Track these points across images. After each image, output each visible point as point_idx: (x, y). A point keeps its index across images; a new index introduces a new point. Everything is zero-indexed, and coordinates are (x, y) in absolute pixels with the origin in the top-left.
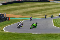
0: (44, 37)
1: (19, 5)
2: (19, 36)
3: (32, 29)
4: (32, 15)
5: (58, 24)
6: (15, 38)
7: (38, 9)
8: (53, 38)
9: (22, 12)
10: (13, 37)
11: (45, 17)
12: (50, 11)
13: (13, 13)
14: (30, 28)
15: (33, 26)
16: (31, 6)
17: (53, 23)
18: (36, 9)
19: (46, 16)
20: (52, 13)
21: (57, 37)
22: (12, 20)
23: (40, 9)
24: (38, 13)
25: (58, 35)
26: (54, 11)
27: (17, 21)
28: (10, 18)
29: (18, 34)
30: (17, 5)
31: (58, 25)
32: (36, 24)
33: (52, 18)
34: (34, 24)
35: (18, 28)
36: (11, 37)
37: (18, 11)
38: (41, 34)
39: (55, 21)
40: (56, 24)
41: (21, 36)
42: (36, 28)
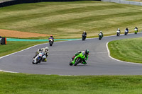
0: (88, 84)
1: (29, 9)
2: (28, 80)
3: (75, 65)
4: (58, 31)
5: (121, 54)
6: (19, 85)
7: (74, 17)
8: (109, 85)
9: (35, 24)
10: (13, 83)
12: (102, 21)
13: (15, 27)
16: (57, 12)
17: (109, 51)
18: (67, 19)
20: (106, 28)
21: (119, 83)
23: (78, 17)
24: (73, 28)
25: (121, 79)
26: (112, 21)
27: (24, 45)
28: (7, 39)
29: (25, 77)
30: (23, 9)
31: (121, 56)
36: (9, 82)
37: (25, 21)
38: (79, 77)
39: (114, 46)
40: (114, 53)
41: (32, 80)
42: (85, 63)
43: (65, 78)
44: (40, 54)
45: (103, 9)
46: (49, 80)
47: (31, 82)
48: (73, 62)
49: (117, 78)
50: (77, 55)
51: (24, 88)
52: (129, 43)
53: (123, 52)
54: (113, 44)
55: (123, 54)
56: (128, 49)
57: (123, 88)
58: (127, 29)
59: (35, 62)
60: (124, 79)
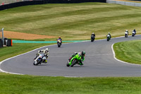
0: (93, 85)
2: (34, 82)
4: (64, 33)
5: (126, 55)
8: (114, 87)
10: (19, 85)
11: (93, 39)
14: (68, 65)
15: (76, 59)
17: (114, 53)
19: (94, 35)
20: (111, 29)
21: (124, 84)
22: (17, 45)
23: (84, 19)
25: (126, 81)
26: (117, 23)
31: (126, 57)
32: (83, 55)
33: (108, 40)
34: (77, 56)
35: (37, 65)
36: (15, 84)
38: (85, 79)
39: (120, 48)
40: (120, 54)
41: (38, 82)
42: (82, 64)
43: (70, 79)
44: (40, 56)
45: (108, 11)
46: (54, 82)
47: (37, 84)
48: (70, 63)
49: (122, 79)
50: (73, 56)
51: (30, 89)
52: (134, 45)
53: (128, 53)
54: (119, 45)
55: (128, 56)
56: (133, 50)
57: (129, 90)
58: (135, 31)
59: (36, 63)
60: (129, 81)
